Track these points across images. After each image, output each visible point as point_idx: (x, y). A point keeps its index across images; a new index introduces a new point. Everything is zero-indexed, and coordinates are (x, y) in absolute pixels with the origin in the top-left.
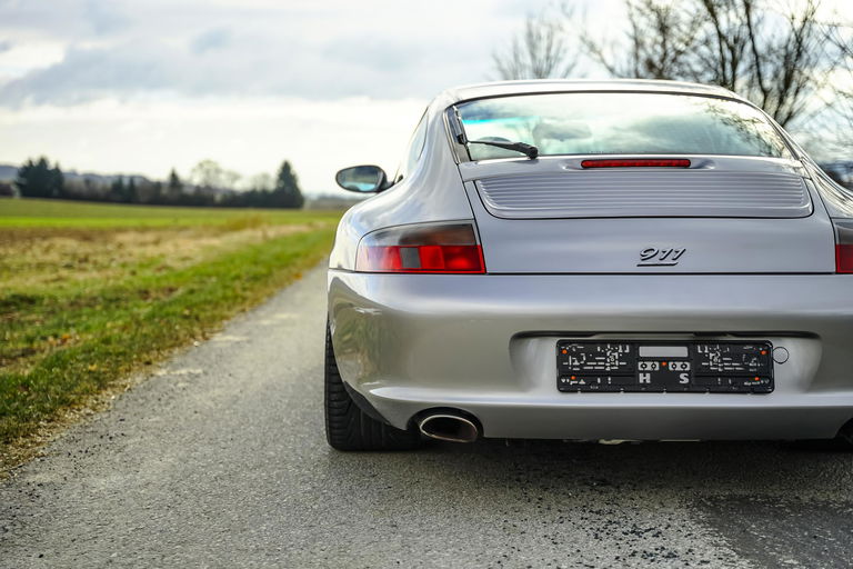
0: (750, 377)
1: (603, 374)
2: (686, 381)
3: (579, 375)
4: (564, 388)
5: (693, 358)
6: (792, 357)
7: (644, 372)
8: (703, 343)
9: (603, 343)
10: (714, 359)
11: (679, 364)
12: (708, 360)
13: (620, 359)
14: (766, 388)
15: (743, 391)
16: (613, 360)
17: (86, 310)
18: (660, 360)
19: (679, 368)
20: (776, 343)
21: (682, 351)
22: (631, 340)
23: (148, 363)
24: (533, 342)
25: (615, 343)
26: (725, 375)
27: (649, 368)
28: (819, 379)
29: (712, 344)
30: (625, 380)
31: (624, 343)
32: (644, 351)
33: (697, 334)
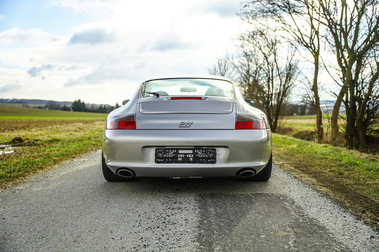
0: (210, 159)
1: (168, 158)
2: (192, 160)
3: (161, 158)
4: (157, 162)
5: (194, 153)
6: (222, 153)
7: (180, 158)
8: (197, 149)
9: (169, 149)
10: (200, 154)
11: (190, 155)
12: (198, 154)
13: (173, 154)
14: (214, 162)
15: (208, 163)
16: (171, 154)
17: (72, 143)
18: (184, 154)
19: (190, 156)
20: (217, 149)
21: (191, 152)
22: (176, 149)
23: (73, 157)
24: (148, 149)
25: (172, 149)
26: (203, 158)
27: (181, 156)
28: (229, 159)
29: (199, 149)
30: (174, 160)
31: (174, 149)
32: (180, 152)
33: (195, 146)
